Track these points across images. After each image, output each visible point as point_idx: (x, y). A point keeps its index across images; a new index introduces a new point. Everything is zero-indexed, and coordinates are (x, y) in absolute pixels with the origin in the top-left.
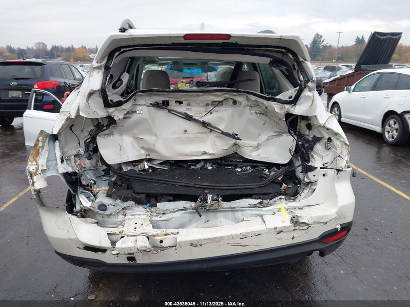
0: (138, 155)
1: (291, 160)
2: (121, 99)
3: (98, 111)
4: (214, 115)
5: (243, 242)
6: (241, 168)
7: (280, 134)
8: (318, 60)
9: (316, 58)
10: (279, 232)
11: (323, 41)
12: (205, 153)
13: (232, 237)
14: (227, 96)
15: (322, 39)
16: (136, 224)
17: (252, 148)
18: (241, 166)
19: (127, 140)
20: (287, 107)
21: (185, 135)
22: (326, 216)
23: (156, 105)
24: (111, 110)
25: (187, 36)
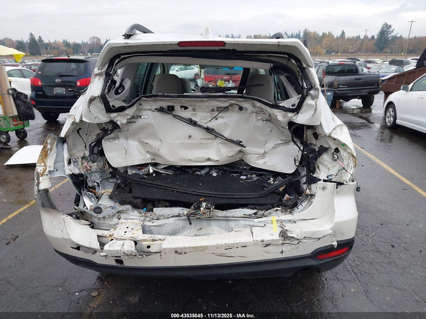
0: (143, 159)
1: (297, 170)
2: (124, 105)
3: (100, 117)
4: (220, 121)
5: (228, 252)
6: (246, 175)
7: (287, 143)
8: (386, 53)
9: (384, 51)
10: (267, 246)
11: (392, 31)
12: (209, 160)
13: (218, 247)
14: (233, 102)
15: (391, 29)
16: (127, 228)
17: (259, 155)
18: (246, 174)
19: (133, 144)
20: (290, 115)
21: (190, 141)
22: (319, 231)
23: (161, 110)
24: (113, 115)
25: (181, 44)
